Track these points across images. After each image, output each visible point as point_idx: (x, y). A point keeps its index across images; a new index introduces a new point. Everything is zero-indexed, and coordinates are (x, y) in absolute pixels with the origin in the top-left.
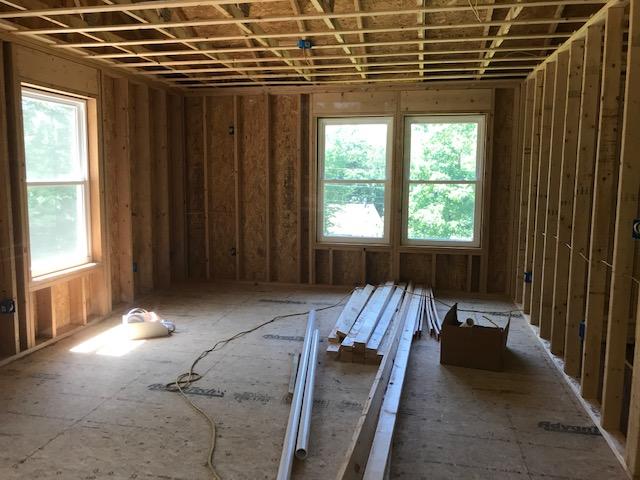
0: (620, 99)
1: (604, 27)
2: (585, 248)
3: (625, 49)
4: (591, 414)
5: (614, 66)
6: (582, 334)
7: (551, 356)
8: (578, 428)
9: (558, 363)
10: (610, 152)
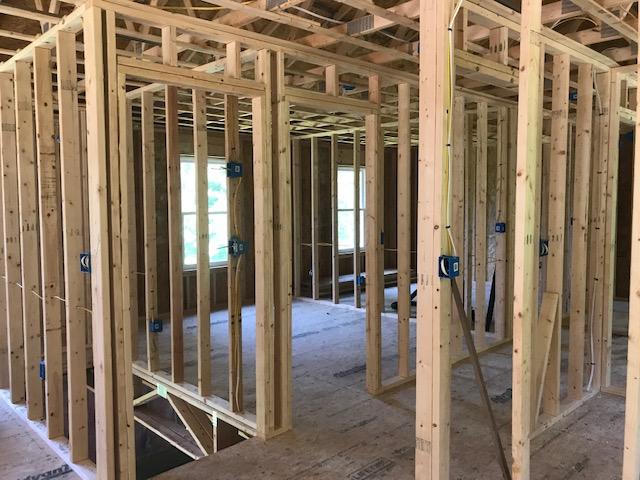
0: (56, 137)
1: (32, 64)
2: (37, 286)
3: (55, 89)
4: (60, 453)
5: (46, 104)
6: (43, 375)
7: (13, 406)
8: (49, 473)
9: (21, 411)
10: (52, 190)
